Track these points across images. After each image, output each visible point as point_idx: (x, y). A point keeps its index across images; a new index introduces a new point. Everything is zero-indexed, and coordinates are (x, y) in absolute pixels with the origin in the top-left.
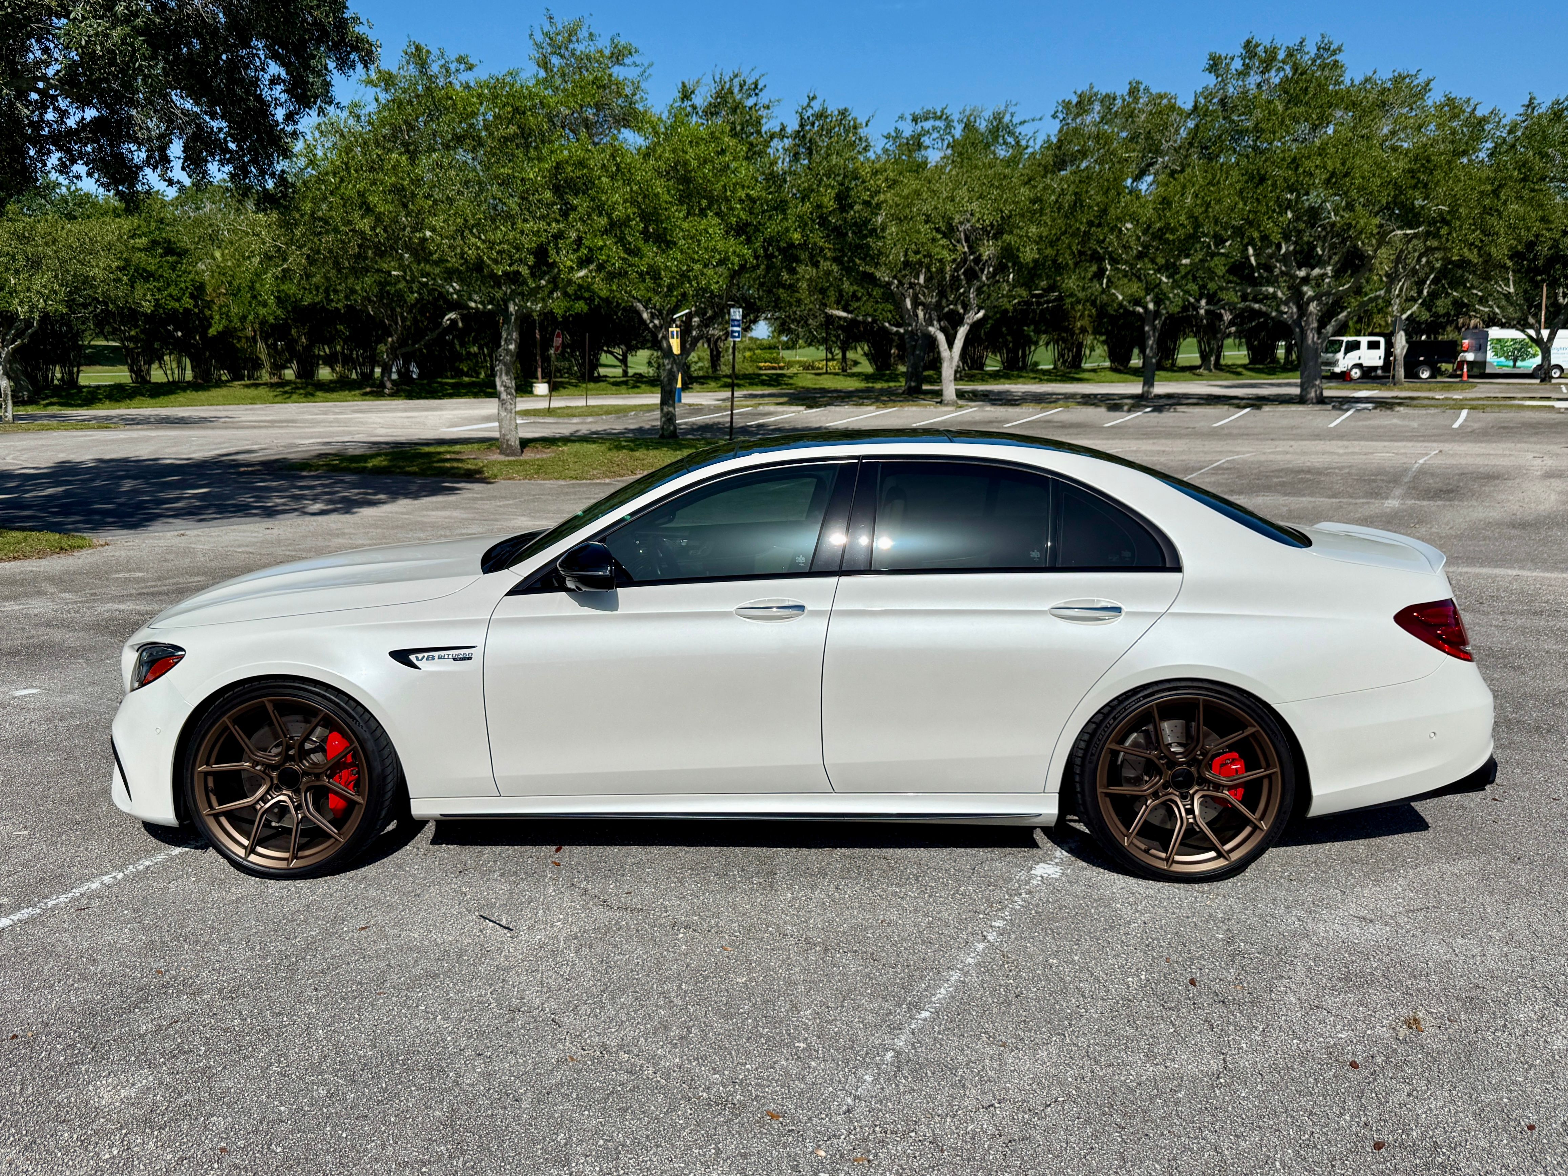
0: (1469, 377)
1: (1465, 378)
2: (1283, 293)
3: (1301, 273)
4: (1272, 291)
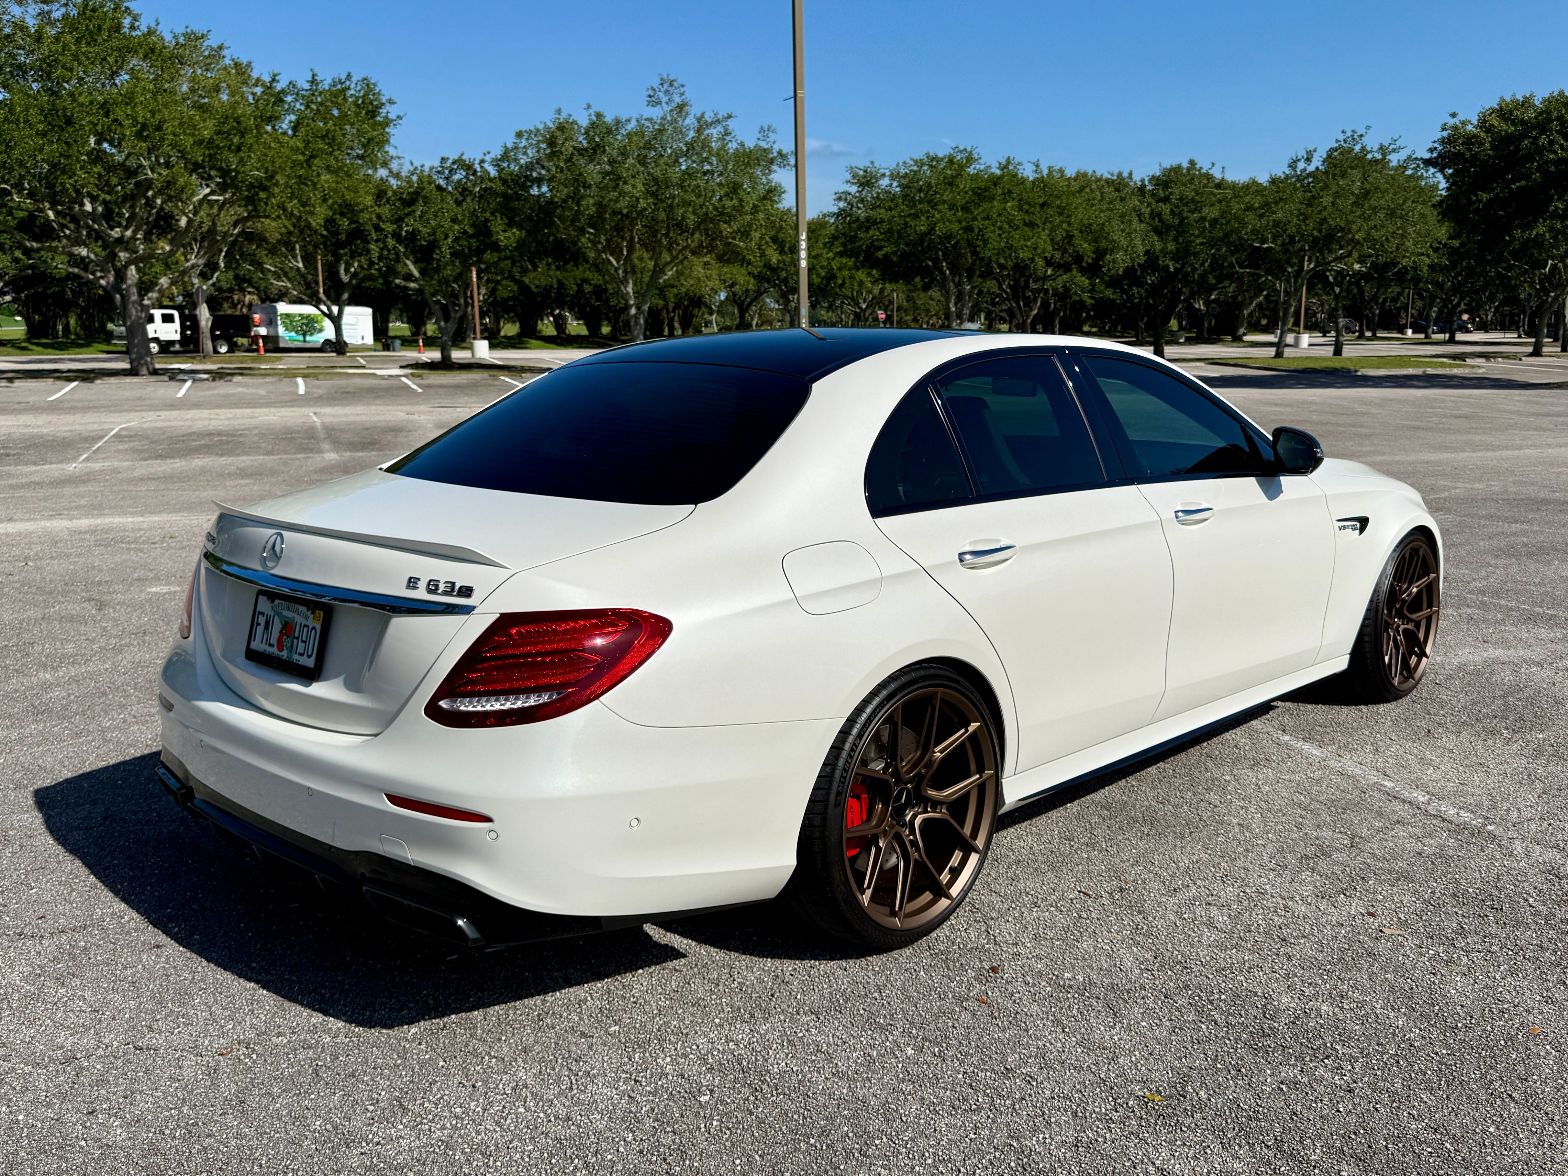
0: (266, 351)
1: (262, 352)
2: (96, 255)
3: (116, 233)
4: (84, 252)
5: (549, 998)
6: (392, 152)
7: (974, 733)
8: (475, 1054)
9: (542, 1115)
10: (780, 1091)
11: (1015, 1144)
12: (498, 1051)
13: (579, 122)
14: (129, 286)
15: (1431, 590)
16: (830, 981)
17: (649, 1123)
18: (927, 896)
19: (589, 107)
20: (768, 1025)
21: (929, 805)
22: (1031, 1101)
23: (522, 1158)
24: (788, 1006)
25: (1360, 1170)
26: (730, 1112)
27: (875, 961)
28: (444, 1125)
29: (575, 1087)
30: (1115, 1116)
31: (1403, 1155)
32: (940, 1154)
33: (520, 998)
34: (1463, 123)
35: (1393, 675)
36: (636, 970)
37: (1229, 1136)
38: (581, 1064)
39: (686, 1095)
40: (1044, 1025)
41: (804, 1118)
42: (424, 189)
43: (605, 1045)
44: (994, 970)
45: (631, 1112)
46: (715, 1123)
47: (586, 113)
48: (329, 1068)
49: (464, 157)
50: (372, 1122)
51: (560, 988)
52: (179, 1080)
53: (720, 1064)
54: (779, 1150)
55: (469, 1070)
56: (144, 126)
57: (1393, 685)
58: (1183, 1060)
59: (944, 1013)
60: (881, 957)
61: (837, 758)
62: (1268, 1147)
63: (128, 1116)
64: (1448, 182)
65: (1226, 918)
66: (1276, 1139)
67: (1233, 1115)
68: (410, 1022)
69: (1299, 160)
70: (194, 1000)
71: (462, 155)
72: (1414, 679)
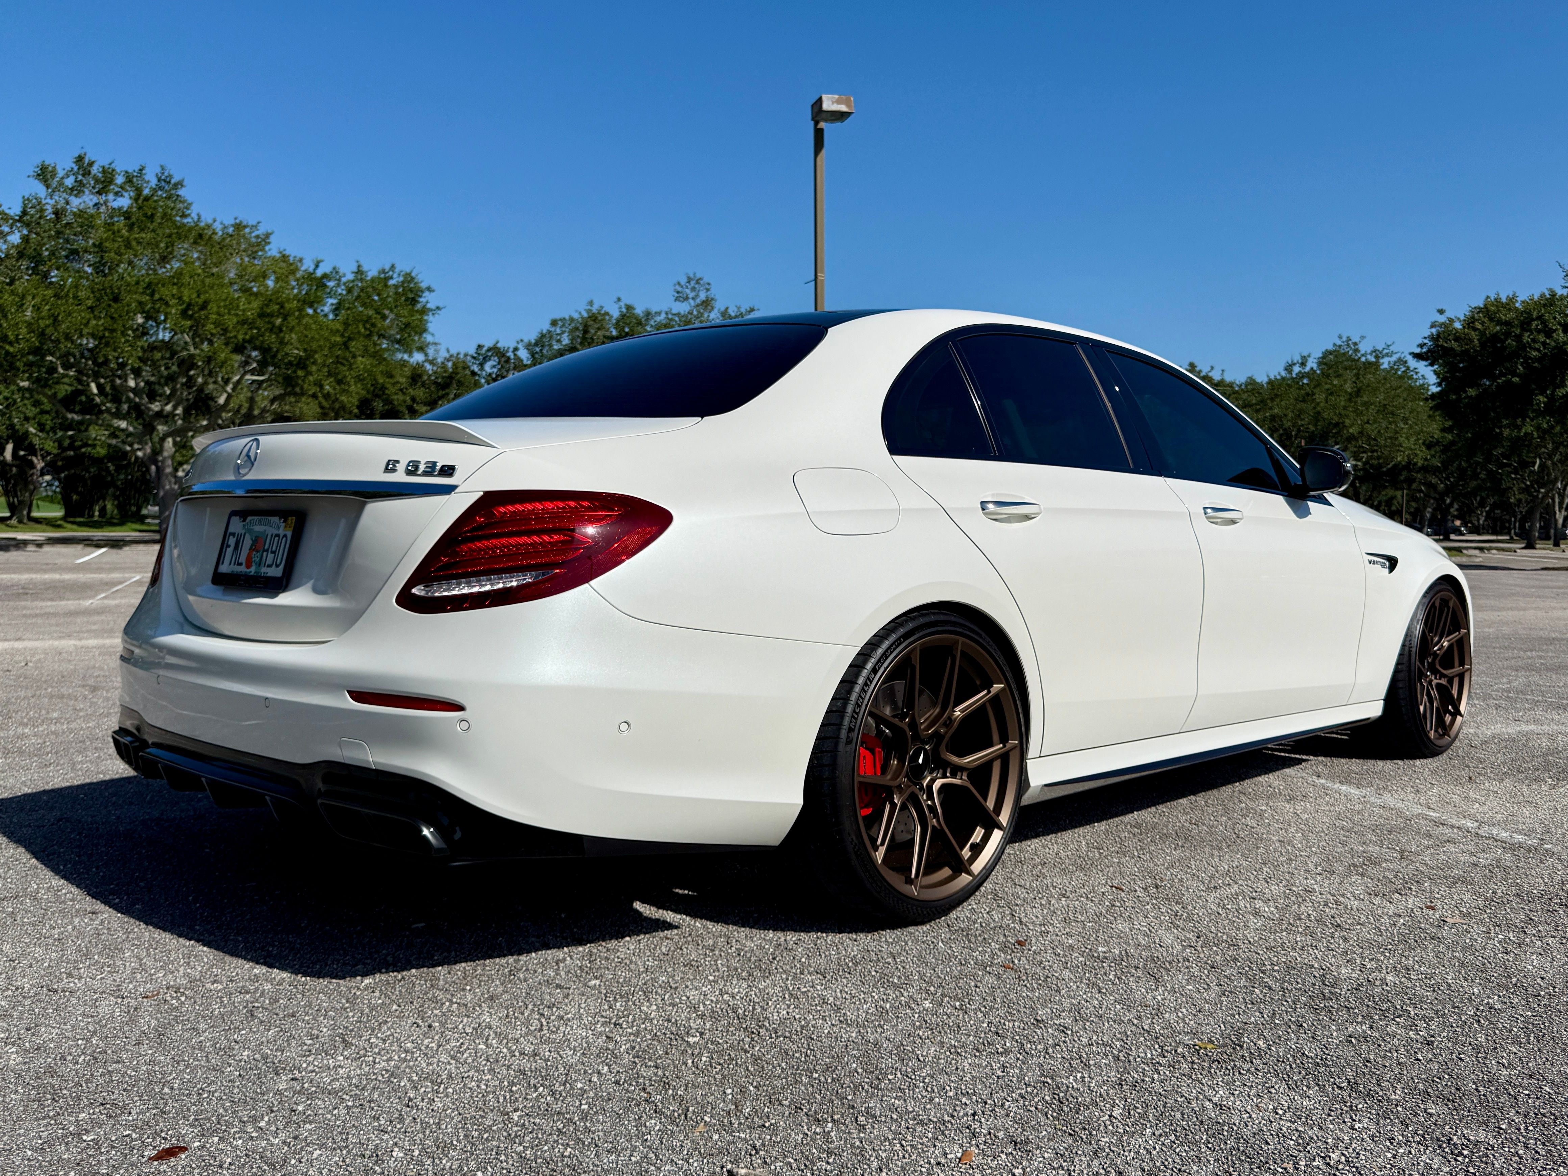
2: (135, 428)
3: (156, 407)
4: (123, 424)
5: (523, 958)
6: (429, 338)
7: (997, 697)
8: (435, 1000)
9: (505, 1050)
10: (780, 1034)
11: (1050, 1081)
12: (460, 998)
13: (611, 313)
14: (165, 459)
15: (1462, 645)
16: (838, 949)
17: (627, 1059)
18: (946, 872)
19: (619, 299)
20: (767, 981)
21: (949, 770)
22: (1066, 1047)
23: (478, 1086)
24: (792, 968)
25: (1449, 1109)
26: (722, 1050)
27: (889, 935)
28: (391, 1057)
29: (545, 1028)
30: (1163, 1061)
31: (1497, 1097)
32: (963, 1087)
33: (491, 957)
34: (1451, 321)
35: (1428, 728)
36: (623, 937)
37: (1295, 1078)
38: (555, 1009)
39: (672, 1036)
40: (1078, 987)
41: (806, 1055)
42: (458, 373)
43: (583, 995)
44: (1020, 943)
45: (608, 1049)
46: (704, 1059)
47: (616, 306)
48: (267, 1009)
49: (499, 345)
50: (307, 1053)
51: (536, 950)
52: (92, 1016)
53: (713, 1012)
54: (778, 1083)
55: (426, 1013)
56: (189, 305)
57: (1429, 738)
58: (1237, 1017)
59: (966, 976)
60: (895, 931)
61: (849, 692)
62: (1340, 1088)
63: (27, 1044)
64: (1438, 377)
65: (1272, 909)
66: (1349, 1082)
67: (1298, 1061)
68: (365, 975)
69: (1294, 364)
70: (124, 953)
71: (497, 342)
72: (1449, 736)
